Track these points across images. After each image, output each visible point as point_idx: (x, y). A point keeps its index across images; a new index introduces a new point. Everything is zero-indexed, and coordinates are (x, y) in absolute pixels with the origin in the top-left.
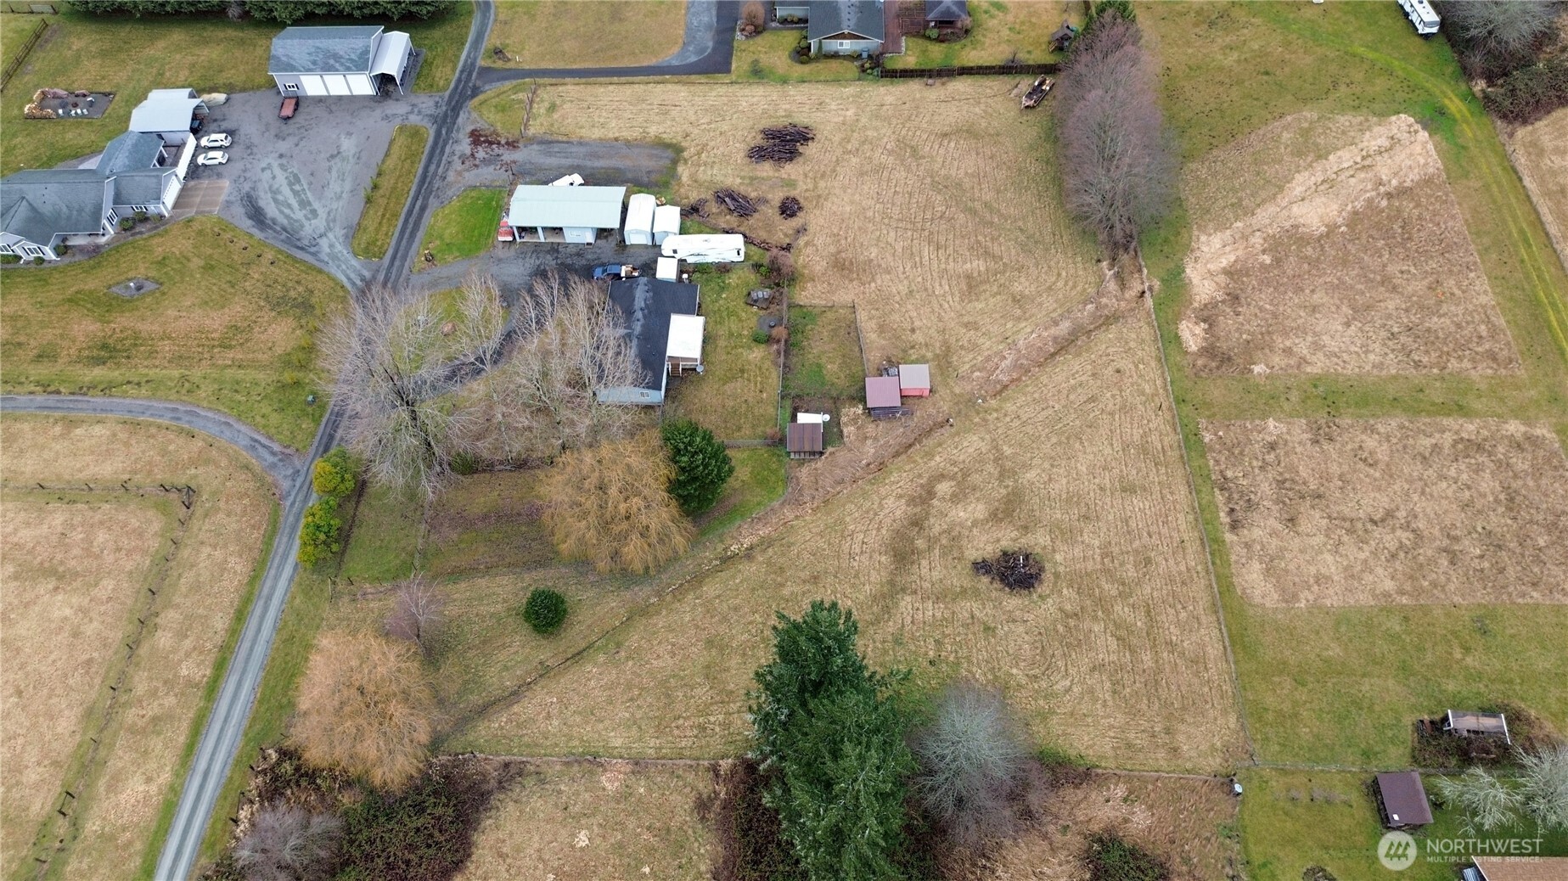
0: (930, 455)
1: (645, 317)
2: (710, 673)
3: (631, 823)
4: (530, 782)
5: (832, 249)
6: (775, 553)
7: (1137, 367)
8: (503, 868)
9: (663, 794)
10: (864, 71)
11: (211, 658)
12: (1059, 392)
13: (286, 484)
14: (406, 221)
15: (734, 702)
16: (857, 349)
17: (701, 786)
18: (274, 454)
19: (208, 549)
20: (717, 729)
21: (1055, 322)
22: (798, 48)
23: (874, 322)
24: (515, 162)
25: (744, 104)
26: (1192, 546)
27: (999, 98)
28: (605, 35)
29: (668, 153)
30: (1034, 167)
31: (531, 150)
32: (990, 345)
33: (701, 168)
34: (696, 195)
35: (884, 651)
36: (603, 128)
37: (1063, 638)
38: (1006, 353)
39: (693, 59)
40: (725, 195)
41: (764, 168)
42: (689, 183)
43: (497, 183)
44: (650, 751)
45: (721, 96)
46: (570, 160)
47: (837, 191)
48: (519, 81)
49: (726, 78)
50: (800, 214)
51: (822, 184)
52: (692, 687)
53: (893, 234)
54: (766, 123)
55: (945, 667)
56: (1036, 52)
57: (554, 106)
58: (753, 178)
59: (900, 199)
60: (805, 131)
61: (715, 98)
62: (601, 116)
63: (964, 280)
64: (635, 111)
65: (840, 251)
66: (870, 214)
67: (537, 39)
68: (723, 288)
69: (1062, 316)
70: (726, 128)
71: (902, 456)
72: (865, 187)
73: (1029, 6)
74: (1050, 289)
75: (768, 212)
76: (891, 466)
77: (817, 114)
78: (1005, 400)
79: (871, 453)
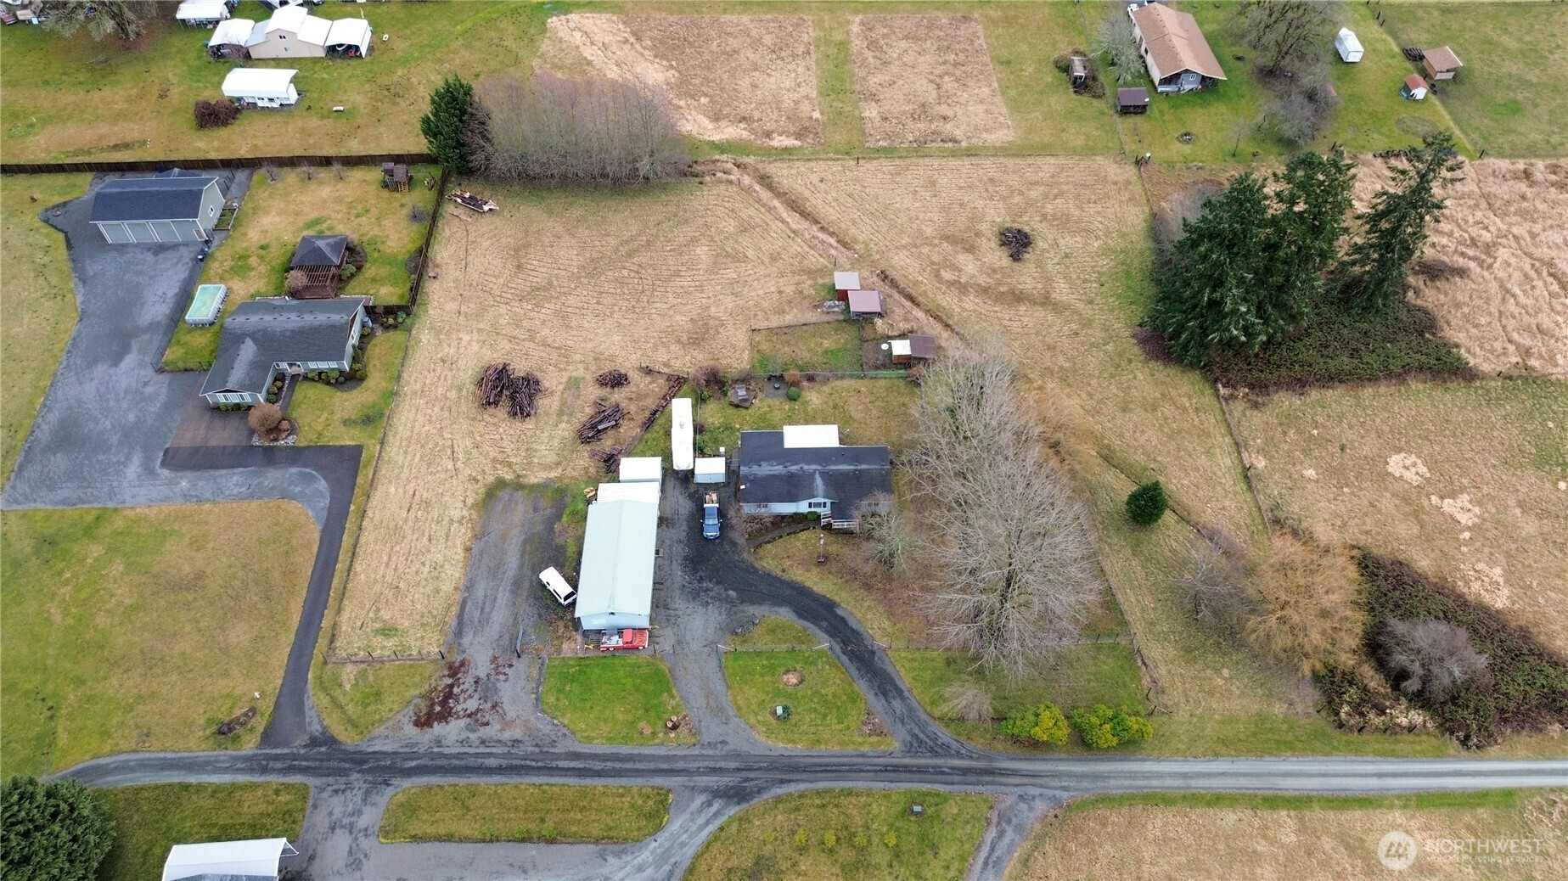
0: (917, 283)
1: (795, 464)
2: (1152, 408)
3: (1286, 447)
4: (1281, 515)
5: (675, 347)
7: (815, 172)
8: (1352, 523)
9: (1256, 429)
10: (395, 327)
11: (1268, 815)
12: (844, 212)
13: (1041, 806)
14: (599, 774)
15: (1169, 392)
16: (804, 327)
17: (1240, 409)
18: (1001, 834)
19: (1145, 867)
20: (1194, 401)
21: (770, 209)
22: (333, 381)
23: (771, 317)
24: (495, 658)
25: (427, 428)
26: (975, 160)
27: (471, 228)
28: (230, 592)
29: (504, 494)
30: (577, 212)
31: (471, 644)
32: (797, 246)
33: (536, 460)
34: (583, 461)
35: (1101, 309)
36: (442, 567)
37: (1063, 222)
38: (808, 237)
39: (322, 485)
40: (591, 433)
41: (547, 404)
42: (560, 470)
43: (535, 673)
44: (1228, 439)
45: (406, 452)
46: (500, 596)
47: (590, 345)
48: (310, 686)
49: (372, 447)
50: (623, 371)
51: (578, 357)
52: (1166, 419)
53: (658, 305)
54: (467, 406)
55: (1103, 279)
56: (404, 201)
57: (383, 630)
58: (561, 413)
59: (608, 300)
60: (491, 372)
61: (409, 458)
62: (417, 572)
63: (720, 260)
64: (415, 536)
65: (679, 341)
66: (626, 322)
67: (208, 680)
68: (728, 427)
69: (764, 205)
70: (468, 443)
71: (921, 299)
72: (587, 325)
73: (325, 201)
74: (733, 210)
75: (618, 396)
76: (930, 306)
77: (462, 364)
78: (855, 241)
79: (920, 314)
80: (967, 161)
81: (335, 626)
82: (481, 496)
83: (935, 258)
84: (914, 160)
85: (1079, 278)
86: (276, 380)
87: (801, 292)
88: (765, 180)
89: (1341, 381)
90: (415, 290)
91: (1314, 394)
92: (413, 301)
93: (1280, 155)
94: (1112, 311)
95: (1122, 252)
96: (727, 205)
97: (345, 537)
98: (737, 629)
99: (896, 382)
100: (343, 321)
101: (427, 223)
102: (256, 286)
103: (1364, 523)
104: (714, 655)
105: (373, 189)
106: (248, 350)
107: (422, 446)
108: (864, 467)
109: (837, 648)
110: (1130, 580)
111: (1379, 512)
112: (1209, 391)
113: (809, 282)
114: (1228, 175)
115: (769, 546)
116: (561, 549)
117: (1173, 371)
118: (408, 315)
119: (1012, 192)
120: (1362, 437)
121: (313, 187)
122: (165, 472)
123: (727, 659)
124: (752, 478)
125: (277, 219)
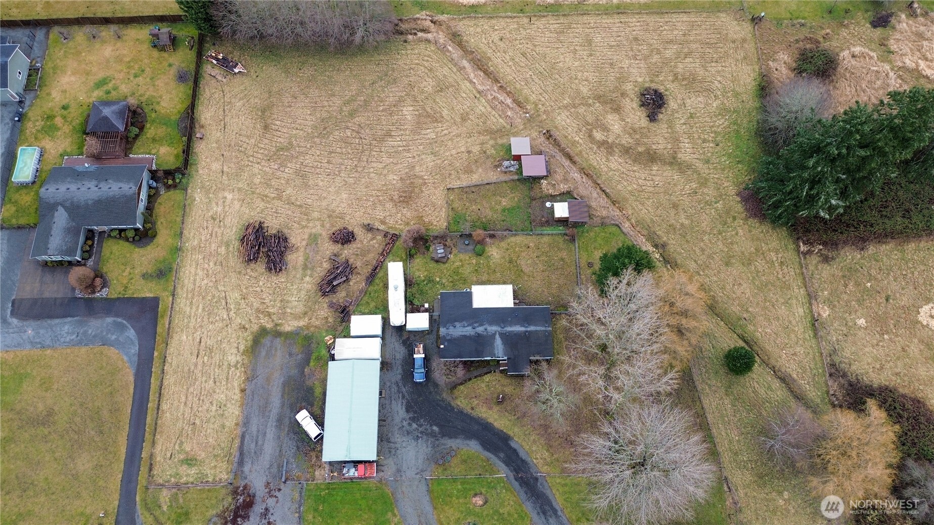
0: (574, 143)
1: (481, 325)
2: (748, 262)
3: (845, 297)
4: (837, 359)
5: (389, 205)
6: (660, 230)
7: (496, 30)
8: (888, 366)
9: (825, 282)
10: (175, 186)
12: (519, 71)
15: (762, 247)
16: (488, 187)
17: (814, 262)
20: (780, 255)
21: (462, 69)
22: (131, 240)
23: (462, 176)
24: (268, 483)
25: (205, 282)
26: (624, 18)
27: (226, 89)
28: (74, 427)
29: (266, 341)
30: (308, 72)
31: (251, 471)
32: (482, 107)
33: (289, 310)
34: (324, 312)
35: (715, 168)
36: (225, 405)
37: (690, 82)
38: (490, 97)
39: (131, 333)
40: (328, 286)
41: (294, 259)
42: (306, 319)
43: (297, 496)
44: (803, 291)
45: (191, 303)
46: (268, 431)
47: (324, 203)
48: (138, 507)
49: (166, 299)
50: (350, 229)
51: (316, 215)
52: (758, 272)
53: (374, 165)
54: (235, 261)
55: (719, 139)
56: (171, 60)
57: (187, 460)
58: (305, 267)
59: (336, 160)
60: (250, 230)
61: (194, 307)
62: (207, 410)
63: (422, 119)
64: (204, 379)
65: (392, 200)
66: (351, 180)
67: (67, 501)
68: (430, 281)
69: (455, 65)
70: (236, 295)
71: (577, 159)
72: (321, 184)
73: (108, 61)
74: (431, 70)
75: (347, 252)
76: (585, 165)
77: (228, 221)
78: (527, 100)
79: (577, 176)
80: (616, 19)
81: (152, 456)
82: (250, 343)
83: (590, 119)
84: (575, 18)
85: (700, 137)
86: (87, 239)
87: (485, 152)
88: (456, 37)
89: (892, 238)
90: (187, 152)
91: (871, 249)
92: (186, 163)
93: (867, 11)
94: (723, 170)
95: (735, 111)
96: (426, 64)
97: (153, 380)
98: (440, 459)
99: (557, 238)
100: (131, 192)
101: (191, 84)
102: (63, 146)
103: (896, 367)
104: (423, 482)
105: (146, 47)
106: (61, 218)
107: (203, 298)
108: (532, 328)
109: (511, 475)
110: (722, 416)
111: (908, 356)
112: (792, 246)
113: (492, 142)
114: (823, 32)
115: (462, 387)
116: (310, 390)
117: (766, 227)
118: (183, 174)
119: (652, 51)
120: (903, 289)
121: (97, 46)
122: (15, 321)
123: (432, 484)
124: (448, 338)
125: (73, 79)
